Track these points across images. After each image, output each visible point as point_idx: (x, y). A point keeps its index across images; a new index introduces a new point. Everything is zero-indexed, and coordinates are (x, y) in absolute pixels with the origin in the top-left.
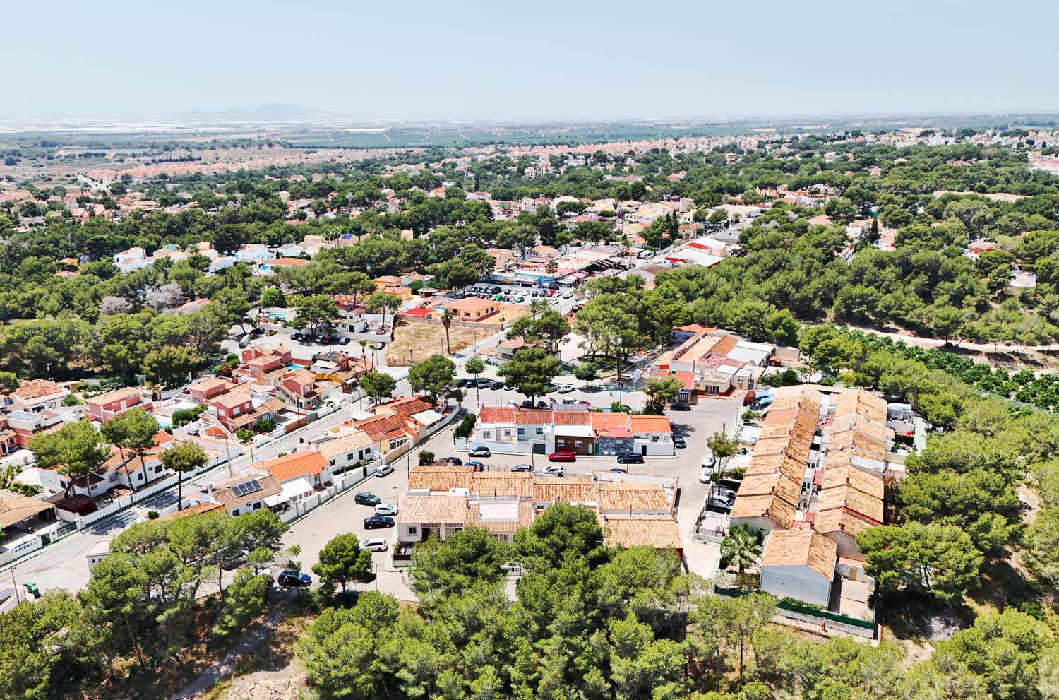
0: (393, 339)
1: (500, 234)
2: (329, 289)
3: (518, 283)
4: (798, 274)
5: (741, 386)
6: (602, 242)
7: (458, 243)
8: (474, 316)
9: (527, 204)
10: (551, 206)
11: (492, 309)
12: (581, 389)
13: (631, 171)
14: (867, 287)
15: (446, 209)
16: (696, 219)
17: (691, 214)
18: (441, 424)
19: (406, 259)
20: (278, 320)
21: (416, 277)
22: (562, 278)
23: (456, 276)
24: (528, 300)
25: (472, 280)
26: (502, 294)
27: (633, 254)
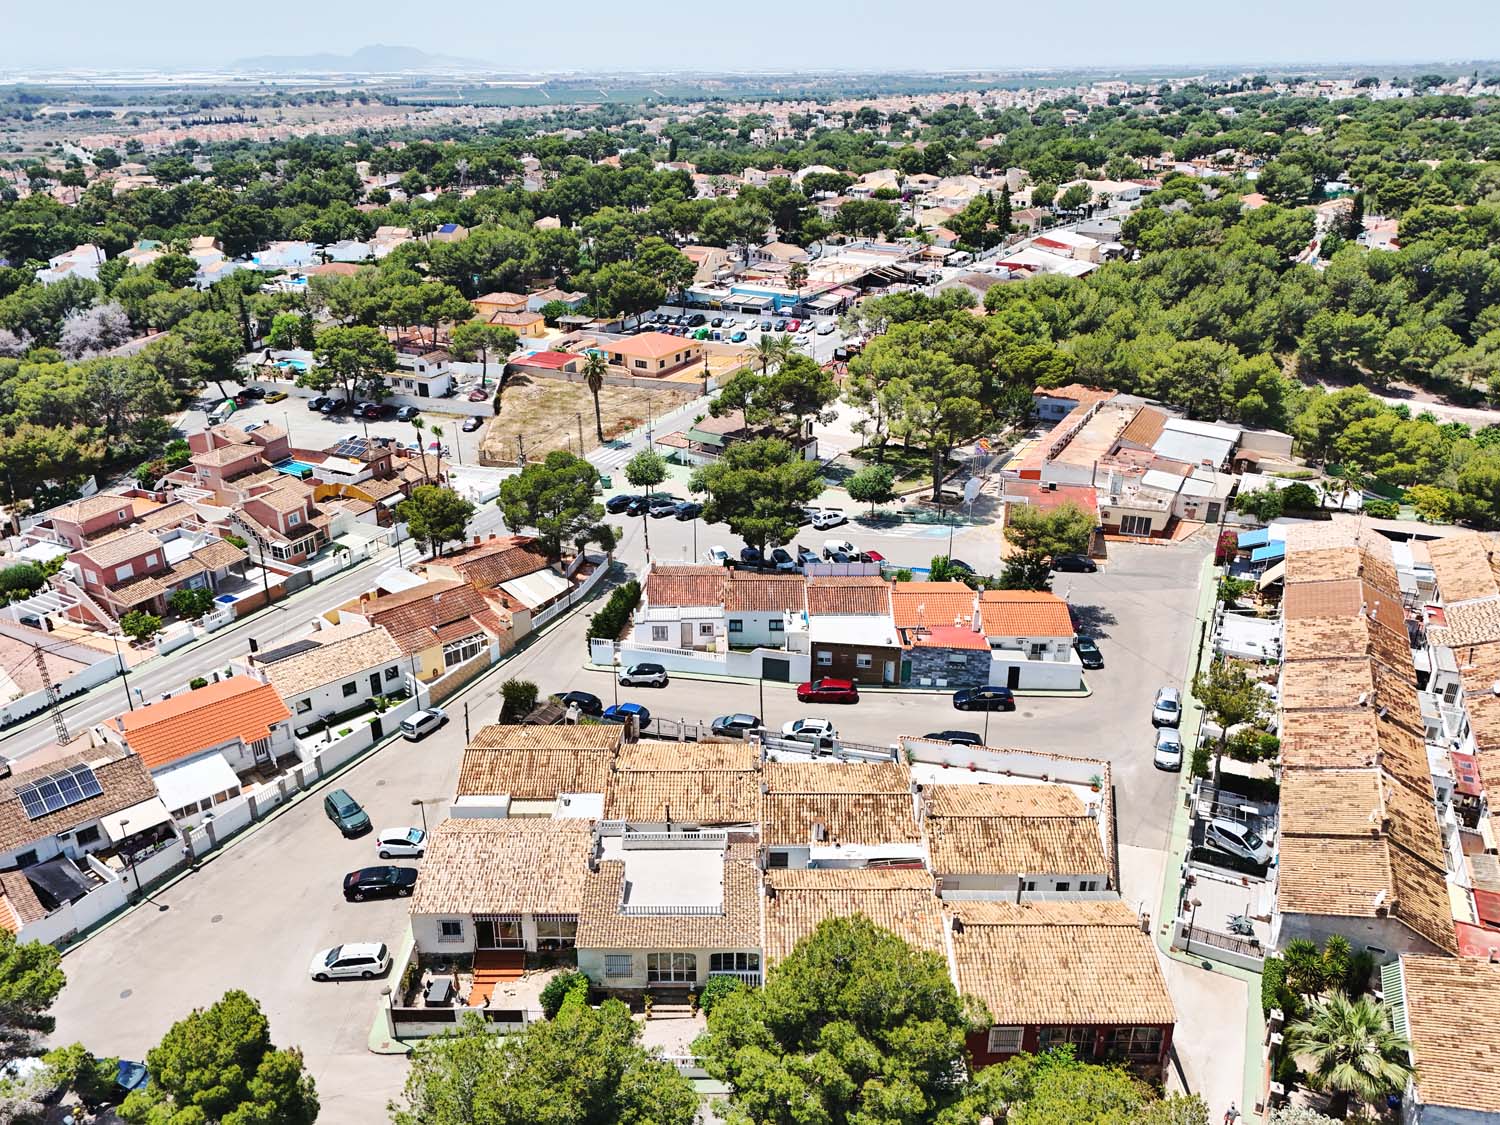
0: (497, 410)
1: (705, 220)
2: (387, 314)
3: (735, 308)
4: (1235, 292)
5: (1191, 514)
6: (882, 237)
7: (633, 237)
8: (653, 368)
9: (753, 177)
10: (793, 182)
11: (688, 354)
12: (861, 520)
13: (916, 135)
14: (1359, 315)
15: (617, 184)
16: (1037, 201)
17: (1027, 195)
18: (565, 603)
19: (538, 262)
20: (295, 372)
21: (554, 295)
22: (815, 298)
23: (622, 292)
24: (755, 337)
25: (652, 301)
26: (708, 327)
27: (937, 258)
